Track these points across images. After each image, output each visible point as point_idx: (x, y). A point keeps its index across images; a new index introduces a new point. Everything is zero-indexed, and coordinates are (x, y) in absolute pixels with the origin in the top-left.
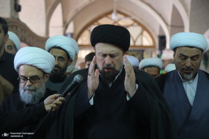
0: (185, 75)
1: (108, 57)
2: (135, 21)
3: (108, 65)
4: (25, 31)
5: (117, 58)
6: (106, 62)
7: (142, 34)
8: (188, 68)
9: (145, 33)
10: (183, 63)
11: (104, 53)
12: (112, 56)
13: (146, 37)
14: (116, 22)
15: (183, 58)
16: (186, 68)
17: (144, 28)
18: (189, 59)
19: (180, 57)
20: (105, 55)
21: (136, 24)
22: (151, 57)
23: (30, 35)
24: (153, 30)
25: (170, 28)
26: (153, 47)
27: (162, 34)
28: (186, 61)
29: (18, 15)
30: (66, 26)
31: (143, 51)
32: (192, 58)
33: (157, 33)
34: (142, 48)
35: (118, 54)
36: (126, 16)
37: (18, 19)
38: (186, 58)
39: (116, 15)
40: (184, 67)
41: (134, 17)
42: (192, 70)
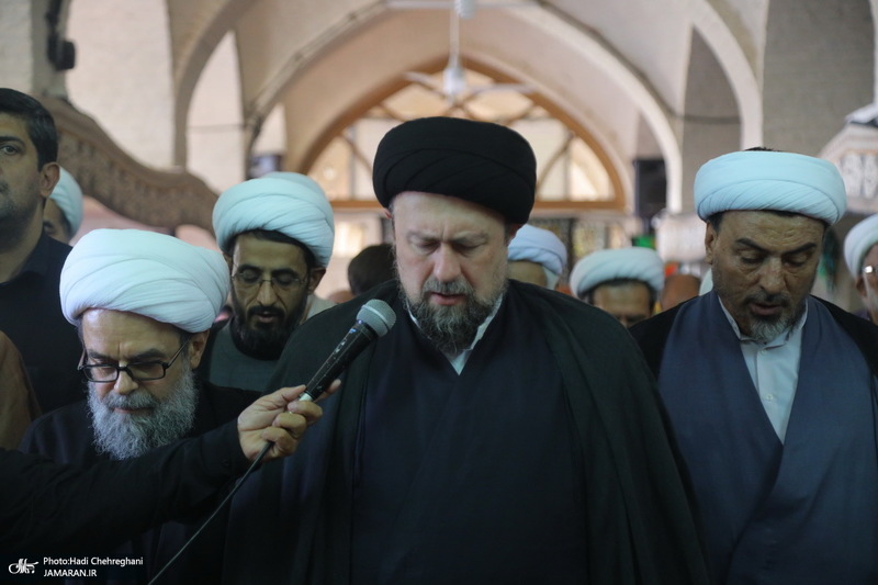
0: (754, 326)
1: (444, 250)
2: (537, 99)
3: (447, 283)
4: (93, 149)
5: (481, 254)
6: (438, 272)
7: (565, 150)
8: (770, 296)
9: (580, 149)
10: (750, 277)
11: (429, 233)
12: (459, 246)
13: (583, 165)
14: (458, 106)
15: (748, 254)
16: (762, 298)
17: (576, 130)
18: (775, 263)
19: (737, 252)
20: (431, 244)
21: (540, 112)
22: (607, 245)
23: (112, 164)
24: (614, 137)
25: (680, 126)
26: (613, 205)
27: (647, 153)
28: (763, 269)
29: (63, 84)
30: (253, 123)
31: (572, 222)
32: (788, 258)
33: (627, 148)
34: (568, 212)
35: (485, 239)
36: (500, 79)
37: (65, 100)
38: (762, 255)
39: (460, 75)
40: (754, 291)
41: (534, 84)
42: (785, 304)
